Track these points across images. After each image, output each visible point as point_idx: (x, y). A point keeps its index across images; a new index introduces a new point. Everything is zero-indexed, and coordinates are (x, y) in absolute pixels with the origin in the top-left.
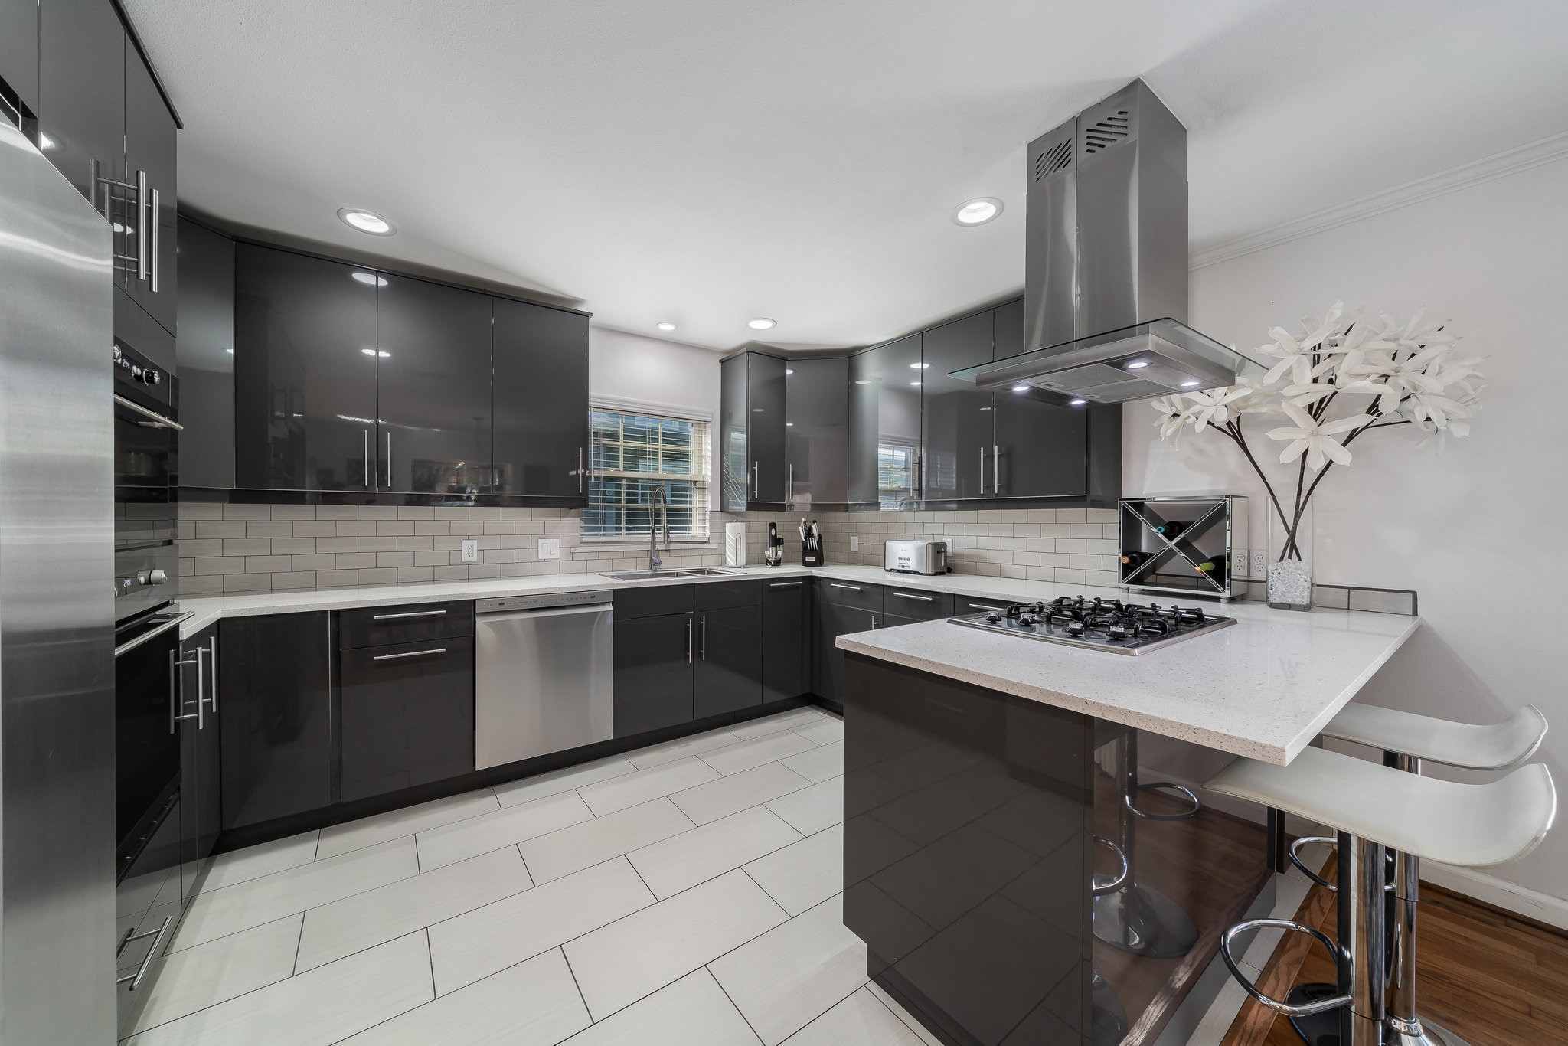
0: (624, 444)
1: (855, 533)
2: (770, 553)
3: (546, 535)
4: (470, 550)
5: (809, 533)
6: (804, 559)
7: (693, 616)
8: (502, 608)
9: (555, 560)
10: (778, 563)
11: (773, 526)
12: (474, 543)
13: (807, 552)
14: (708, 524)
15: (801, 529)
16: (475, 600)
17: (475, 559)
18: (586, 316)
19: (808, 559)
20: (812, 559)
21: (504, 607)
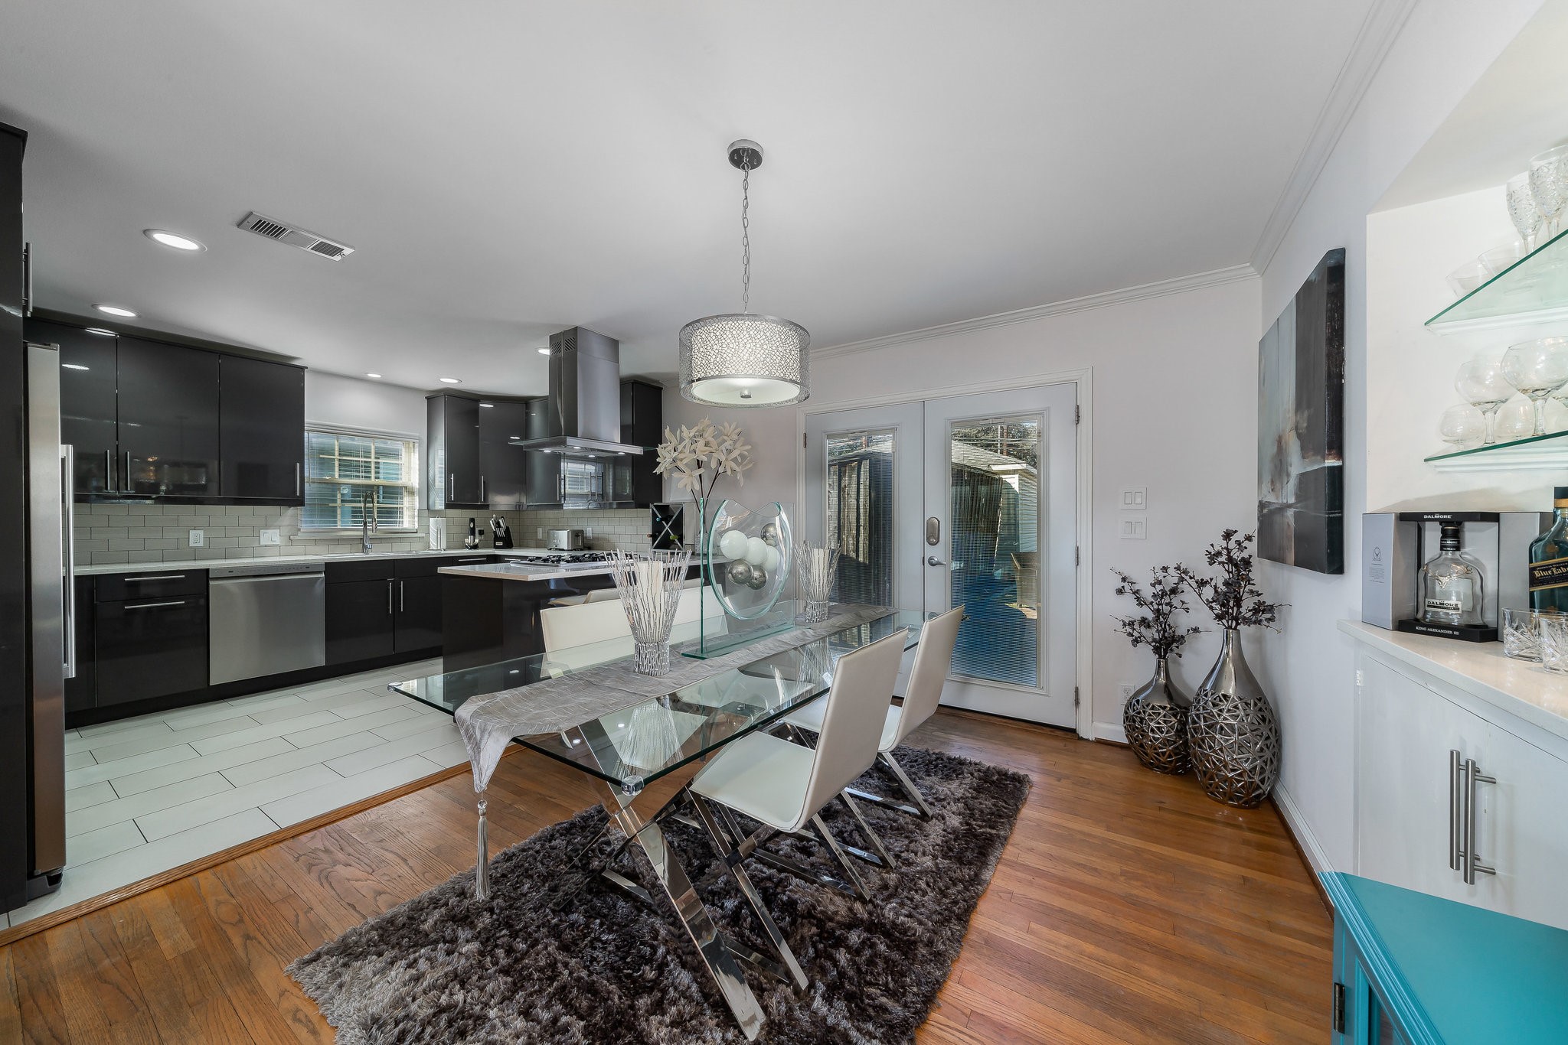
0: (339, 458)
1: (540, 525)
2: (469, 540)
3: (266, 527)
4: (197, 539)
5: (498, 525)
6: (495, 544)
7: (393, 582)
8: (231, 575)
9: (277, 546)
10: (475, 547)
11: (472, 520)
12: (201, 533)
13: (497, 538)
14: (416, 519)
15: (491, 522)
16: (208, 569)
17: (201, 544)
18: (303, 368)
19: (497, 544)
20: (501, 544)
21: (232, 575)
